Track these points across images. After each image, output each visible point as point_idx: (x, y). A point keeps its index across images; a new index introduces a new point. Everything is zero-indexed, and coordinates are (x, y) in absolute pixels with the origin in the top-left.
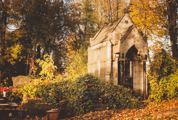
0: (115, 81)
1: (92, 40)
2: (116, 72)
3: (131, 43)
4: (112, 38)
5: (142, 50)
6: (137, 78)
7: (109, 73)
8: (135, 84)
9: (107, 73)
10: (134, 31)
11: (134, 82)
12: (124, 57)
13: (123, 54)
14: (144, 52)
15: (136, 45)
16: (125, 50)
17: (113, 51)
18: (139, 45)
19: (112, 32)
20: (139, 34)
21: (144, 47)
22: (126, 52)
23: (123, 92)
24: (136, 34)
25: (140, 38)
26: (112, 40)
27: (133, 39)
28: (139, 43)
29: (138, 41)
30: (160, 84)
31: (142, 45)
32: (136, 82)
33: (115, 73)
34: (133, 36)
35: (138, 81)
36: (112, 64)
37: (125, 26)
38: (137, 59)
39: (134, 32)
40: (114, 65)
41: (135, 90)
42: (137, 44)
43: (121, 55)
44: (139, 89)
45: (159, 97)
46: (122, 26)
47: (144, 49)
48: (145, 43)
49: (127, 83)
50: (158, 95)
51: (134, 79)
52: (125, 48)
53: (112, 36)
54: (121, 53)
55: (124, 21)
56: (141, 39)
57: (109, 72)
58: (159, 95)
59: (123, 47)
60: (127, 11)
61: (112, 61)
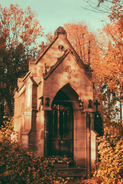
0: (40, 145)
1: (20, 81)
2: (41, 129)
3: (63, 79)
4: (36, 74)
5: (83, 92)
6: (78, 140)
7: (28, 133)
8: (77, 150)
9: (25, 131)
10: (69, 59)
11: (75, 146)
12: (51, 104)
13: (48, 99)
14: (86, 95)
15: (72, 83)
16: (51, 93)
17: (38, 95)
18: (77, 83)
19: (36, 64)
20: (77, 65)
21: (86, 86)
22: (54, 94)
23: (41, 168)
24: (71, 66)
25: (79, 71)
26: (36, 76)
27: (67, 73)
28: (77, 80)
29: (76, 76)
30: (117, 151)
31: (83, 83)
32: (78, 146)
33: (39, 131)
34: (67, 69)
35: (80, 145)
36: (34, 117)
37: (58, 54)
38: (79, 108)
39: (69, 61)
40: (37, 119)
41: (76, 160)
42: (74, 82)
43: (45, 101)
44: (84, 158)
45: (112, 175)
46: (53, 54)
47: (86, 90)
48: (88, 79)
49: (63, 148)
50: (109, 172)
51: (75, 142)
52: (51, 88)
53: (36, 69)
54: (45, 97)
55: (57, 47)
56: (81, 72)
57: (27, 130)
58: (111, 172)
59: (48, 88)
60: (62, 31)
61: (35, 112)
